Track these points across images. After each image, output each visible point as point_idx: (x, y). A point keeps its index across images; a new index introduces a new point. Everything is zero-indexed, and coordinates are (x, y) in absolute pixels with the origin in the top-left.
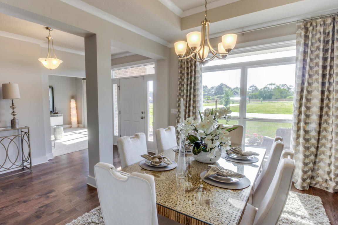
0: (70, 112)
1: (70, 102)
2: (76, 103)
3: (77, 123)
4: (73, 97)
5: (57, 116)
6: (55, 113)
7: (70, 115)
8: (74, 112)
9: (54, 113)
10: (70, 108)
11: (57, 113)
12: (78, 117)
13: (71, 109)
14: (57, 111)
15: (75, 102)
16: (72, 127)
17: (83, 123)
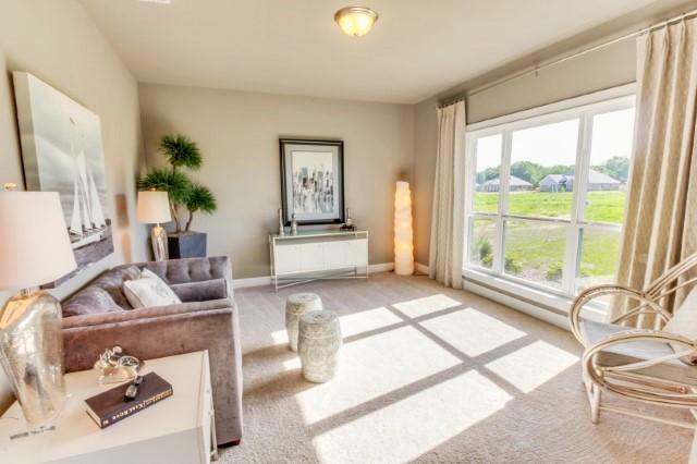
0: (393, 224)
1: (395, 188)
2: (413, 195)
3: (412, 258)
4: (403, 175)
5: (353, 237)
6: (345, 228)
7: (393, 234)
8: (403, 225)
9: (342, 225)
10: (393, 209)
11: (351, 228)
12: (415, 242)
13: (396, 215)
14: (353, 220)
15: (408, 192)
16: (398, 271)
17: (432, 261)
